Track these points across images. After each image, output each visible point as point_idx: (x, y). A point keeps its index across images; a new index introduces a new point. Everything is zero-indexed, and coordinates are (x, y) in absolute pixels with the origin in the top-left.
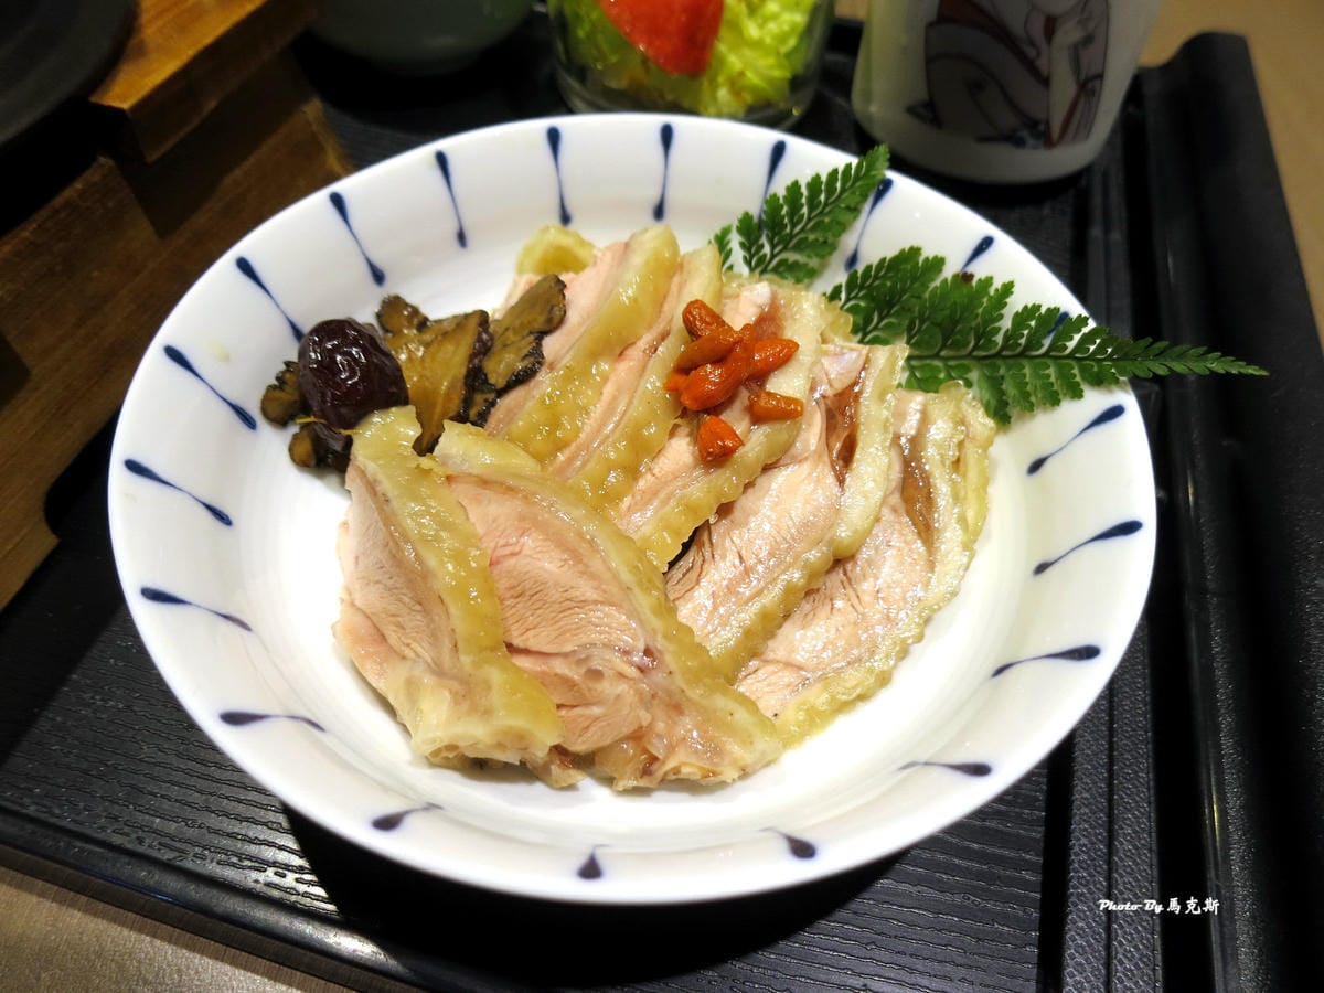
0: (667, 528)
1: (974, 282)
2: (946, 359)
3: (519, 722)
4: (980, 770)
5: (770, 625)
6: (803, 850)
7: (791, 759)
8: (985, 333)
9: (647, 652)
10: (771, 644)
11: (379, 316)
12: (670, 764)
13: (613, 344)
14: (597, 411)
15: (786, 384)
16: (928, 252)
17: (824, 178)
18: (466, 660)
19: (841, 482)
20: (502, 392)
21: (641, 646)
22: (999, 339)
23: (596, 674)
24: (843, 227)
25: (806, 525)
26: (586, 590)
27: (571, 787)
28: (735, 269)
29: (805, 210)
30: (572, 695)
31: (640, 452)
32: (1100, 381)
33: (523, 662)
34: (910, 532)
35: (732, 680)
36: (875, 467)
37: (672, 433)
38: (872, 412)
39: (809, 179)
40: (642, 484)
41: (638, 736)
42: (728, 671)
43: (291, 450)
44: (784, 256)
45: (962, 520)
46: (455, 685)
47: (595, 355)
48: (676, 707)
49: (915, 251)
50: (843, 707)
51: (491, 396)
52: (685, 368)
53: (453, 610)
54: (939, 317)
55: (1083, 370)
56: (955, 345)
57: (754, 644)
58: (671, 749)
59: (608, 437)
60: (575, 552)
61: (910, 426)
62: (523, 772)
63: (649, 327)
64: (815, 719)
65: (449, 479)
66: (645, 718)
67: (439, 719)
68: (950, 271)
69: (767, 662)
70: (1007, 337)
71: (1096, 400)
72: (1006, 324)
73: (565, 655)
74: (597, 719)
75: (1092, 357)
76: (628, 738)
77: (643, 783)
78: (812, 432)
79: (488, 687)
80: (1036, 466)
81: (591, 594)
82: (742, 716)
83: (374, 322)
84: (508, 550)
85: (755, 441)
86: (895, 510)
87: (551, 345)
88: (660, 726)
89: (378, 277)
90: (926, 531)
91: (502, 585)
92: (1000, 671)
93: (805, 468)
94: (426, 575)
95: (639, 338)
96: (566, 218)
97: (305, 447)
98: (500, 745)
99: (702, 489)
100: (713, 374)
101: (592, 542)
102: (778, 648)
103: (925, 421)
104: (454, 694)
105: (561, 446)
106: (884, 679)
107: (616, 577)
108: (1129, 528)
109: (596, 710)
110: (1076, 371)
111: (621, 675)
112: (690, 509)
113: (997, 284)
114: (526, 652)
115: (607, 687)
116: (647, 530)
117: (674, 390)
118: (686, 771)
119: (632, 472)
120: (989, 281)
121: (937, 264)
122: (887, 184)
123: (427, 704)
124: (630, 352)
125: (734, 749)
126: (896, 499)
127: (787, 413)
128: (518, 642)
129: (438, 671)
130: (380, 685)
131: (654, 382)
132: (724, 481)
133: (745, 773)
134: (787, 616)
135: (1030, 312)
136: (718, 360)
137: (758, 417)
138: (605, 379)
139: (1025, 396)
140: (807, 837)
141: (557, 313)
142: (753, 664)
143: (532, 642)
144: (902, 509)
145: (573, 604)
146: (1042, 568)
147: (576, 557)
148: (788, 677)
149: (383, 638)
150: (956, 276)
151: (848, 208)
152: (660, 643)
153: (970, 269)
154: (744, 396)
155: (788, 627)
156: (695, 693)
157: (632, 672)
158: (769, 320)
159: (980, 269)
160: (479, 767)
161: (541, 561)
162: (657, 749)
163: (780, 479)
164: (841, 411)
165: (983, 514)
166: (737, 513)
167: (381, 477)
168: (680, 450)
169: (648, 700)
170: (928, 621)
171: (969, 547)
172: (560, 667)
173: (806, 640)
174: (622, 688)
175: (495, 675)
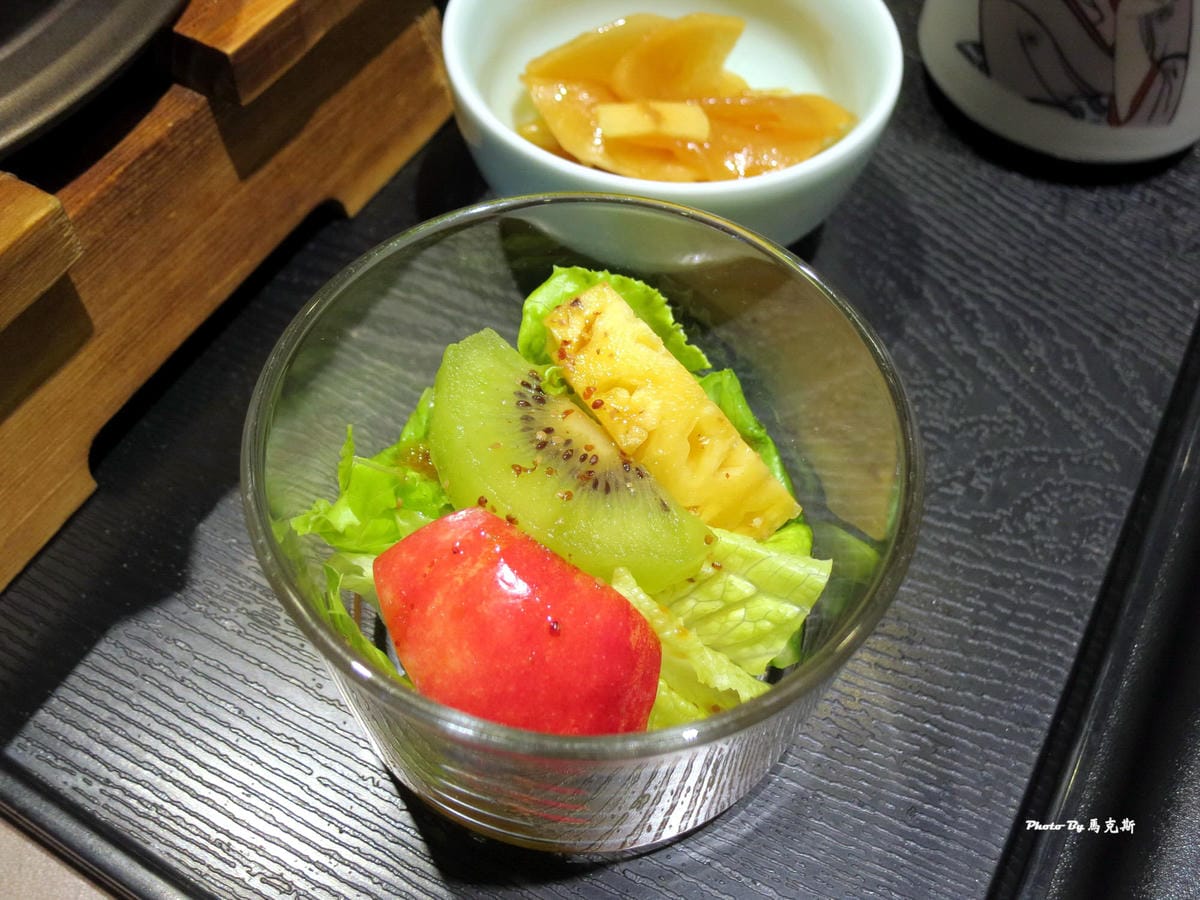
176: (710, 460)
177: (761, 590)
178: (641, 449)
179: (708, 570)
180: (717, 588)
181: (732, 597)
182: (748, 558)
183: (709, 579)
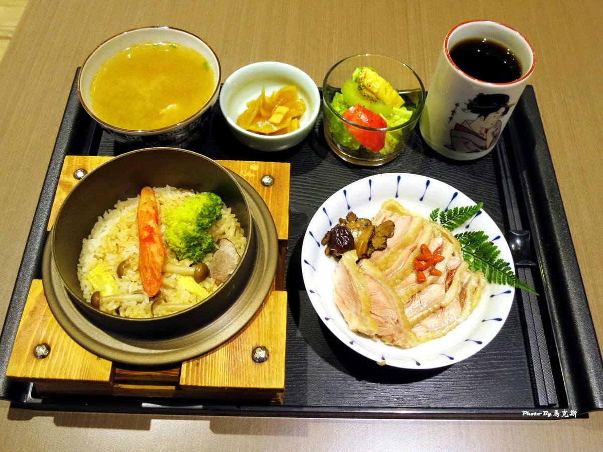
0: (406, 295)
1: (493, 246)
2: (483, 260)
3: (371, 329)
4: (452, 359)
5: (423, 318)
6: (418, 364)
7: (421, 346)
8: (492, 260)
9: (397, 320)
10: (422, 321)
11: (347, 217)
12: (397, 342)
13: (403, 246)
14: (397, 262)
15: (440, 267)
16: (485, 234)
17: (464, 208)
18: (363, 314)
19: (446, 291)
20: (375, 250)
21: (396, 319)
22: (494, 262)
23: (387, 322)
24: (467, 219)
25: (436, 299)
26: (388, 305)
27: (376, 341)
28: (437, 221)
29: (458, 213)
30: (381, 325)
31: (404, 275)
32: (510, 283)
33: (372, 315)
34: (459, 305)
35: (412, 327)
36: (455, 289)
37: (412, 272)
38: (457, 277)
39: (460, 207)
40: (403, 282)
41: (392, 335)
42: (412, 326)
43: (325, 252)
44: (450, 221)
45: (471, 305)
46: (359, 318)
47: (399, 248)
48: (401, 332)
49: (482, 232)
50: (434, 338)
51: (373, 250)
52: (418, 259)
53: (362, 304)
54: (484, 250)
55: (508, 278)
56: (485, 258)
57: (419, 321)
58: (398, 339)
59: (398, 271)
60: (388, 298)
61: (465, 281)
62: (368, 337)
63: (412, 243)
64: (428, 339)
65: (364, 274)
66: (394, 333)
67: (355, 324)
68: (489, 240)
69: (421, 325)
70: (496, 263)
71: (507, 287)
72: (496, 260)
73: (381, 317)
74: (385, 330)
75: (510, 277)
76: (390, 335)
77: (391, 344)
78: (443, 278)
79: (366, 320)
80: (492, 296)
81: (389, 307)
82: (413, 336)
83: (345, 218)
84: (374, 294)
85: (430, 278)
86: (457, 299)
87: (389, 241)
88: (397, 335)
89: (349, 208)
90: (462, 305)
91: (372, 300)
92: (467, 340)
93: (440, 285)
94: (358, 295)
95: (410, 245)
96: (397, 196)
97: (328, 251)
98: (367, 332)
99: (416, 287)
100: (423, 263)
101: (392, 297)
102: (424, 322)
103: (470, 279)
104: (359, 320)
105: (387, 268)
106: (444, 335)
107: (395, 305)
108: (500, 320)
109: (385, 329)
110: (506, 279)
111: (391, 324)
112: (412, 291)
113: (497, 250)
114: (374, 314)
115: (388, 325)
116: (402, 294)
117: (415, 264)
118: (400, 344)
119: (402, 279)
120: (496, 247)
121: (487, 237)
122: (480, 213)
123: (353, 320)
124: (407, 248)
125: (410, 342)
126: (458, 296)
127: (438, 274)
128: (372, 312)
129: (357, 314)
130: (343, 313)
131: (411, 260)
132: (421, 286)
133: (411, 347)
134: (428, 316)
135: (501, 260)
136: (426, 261)
137: (431, 274)
138: (400, 254)
139: (495, 279)
140: (420, 362)
141: (392, 233)
142: (418, 324)
143: (375, 312)
144: (459, 299)
145: (385, 307)
146: (484, 321)
147: (388, 299)
148: (424, 329)
149: (344, 303)
150: (490, 242)
151: (469, 215)
152: (400, 320)
153: (493, 242)
154: (430, 268)
155: (427, 318)
156: (405, 330)
157: (394, 324)
158: (440, 248)
159: (496, 243)
160: (358, 333)
161: (380, 297)
162: (395, 338)
163: (434, 287)
164: (450, 274)
165: (477, 305)
166: (422, 292)
167: (350, 270)
168: (413, 277)
169: (396, 329)
170: (458, 324)
171: (471, 311)
172: (380, 319)
173: (431, 322)
174: (391, 326)
175: (369, 319)
176: (389, 93)
177: (401, 117)
178: (377, 92)
179: (392, 115)
180: (394, 118)
181: (396, 119)
182: (399, 112)
183: (392, 116)
